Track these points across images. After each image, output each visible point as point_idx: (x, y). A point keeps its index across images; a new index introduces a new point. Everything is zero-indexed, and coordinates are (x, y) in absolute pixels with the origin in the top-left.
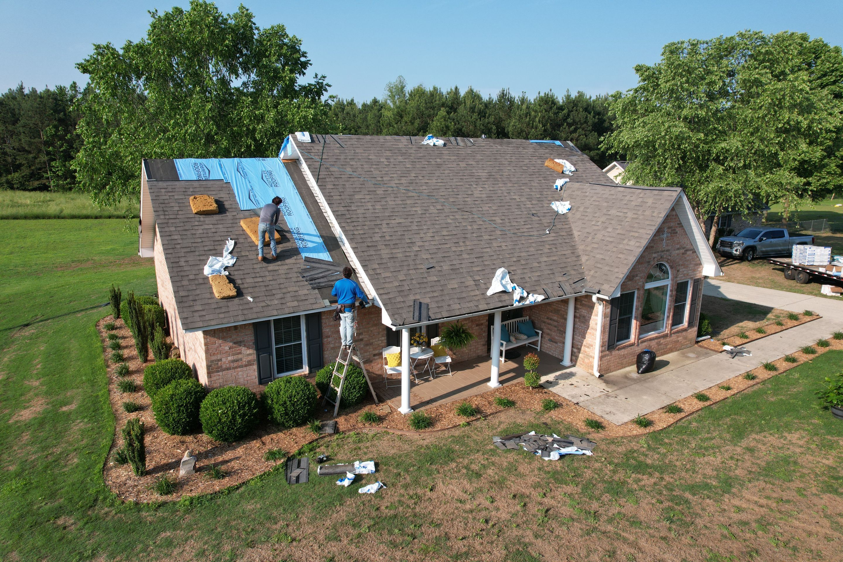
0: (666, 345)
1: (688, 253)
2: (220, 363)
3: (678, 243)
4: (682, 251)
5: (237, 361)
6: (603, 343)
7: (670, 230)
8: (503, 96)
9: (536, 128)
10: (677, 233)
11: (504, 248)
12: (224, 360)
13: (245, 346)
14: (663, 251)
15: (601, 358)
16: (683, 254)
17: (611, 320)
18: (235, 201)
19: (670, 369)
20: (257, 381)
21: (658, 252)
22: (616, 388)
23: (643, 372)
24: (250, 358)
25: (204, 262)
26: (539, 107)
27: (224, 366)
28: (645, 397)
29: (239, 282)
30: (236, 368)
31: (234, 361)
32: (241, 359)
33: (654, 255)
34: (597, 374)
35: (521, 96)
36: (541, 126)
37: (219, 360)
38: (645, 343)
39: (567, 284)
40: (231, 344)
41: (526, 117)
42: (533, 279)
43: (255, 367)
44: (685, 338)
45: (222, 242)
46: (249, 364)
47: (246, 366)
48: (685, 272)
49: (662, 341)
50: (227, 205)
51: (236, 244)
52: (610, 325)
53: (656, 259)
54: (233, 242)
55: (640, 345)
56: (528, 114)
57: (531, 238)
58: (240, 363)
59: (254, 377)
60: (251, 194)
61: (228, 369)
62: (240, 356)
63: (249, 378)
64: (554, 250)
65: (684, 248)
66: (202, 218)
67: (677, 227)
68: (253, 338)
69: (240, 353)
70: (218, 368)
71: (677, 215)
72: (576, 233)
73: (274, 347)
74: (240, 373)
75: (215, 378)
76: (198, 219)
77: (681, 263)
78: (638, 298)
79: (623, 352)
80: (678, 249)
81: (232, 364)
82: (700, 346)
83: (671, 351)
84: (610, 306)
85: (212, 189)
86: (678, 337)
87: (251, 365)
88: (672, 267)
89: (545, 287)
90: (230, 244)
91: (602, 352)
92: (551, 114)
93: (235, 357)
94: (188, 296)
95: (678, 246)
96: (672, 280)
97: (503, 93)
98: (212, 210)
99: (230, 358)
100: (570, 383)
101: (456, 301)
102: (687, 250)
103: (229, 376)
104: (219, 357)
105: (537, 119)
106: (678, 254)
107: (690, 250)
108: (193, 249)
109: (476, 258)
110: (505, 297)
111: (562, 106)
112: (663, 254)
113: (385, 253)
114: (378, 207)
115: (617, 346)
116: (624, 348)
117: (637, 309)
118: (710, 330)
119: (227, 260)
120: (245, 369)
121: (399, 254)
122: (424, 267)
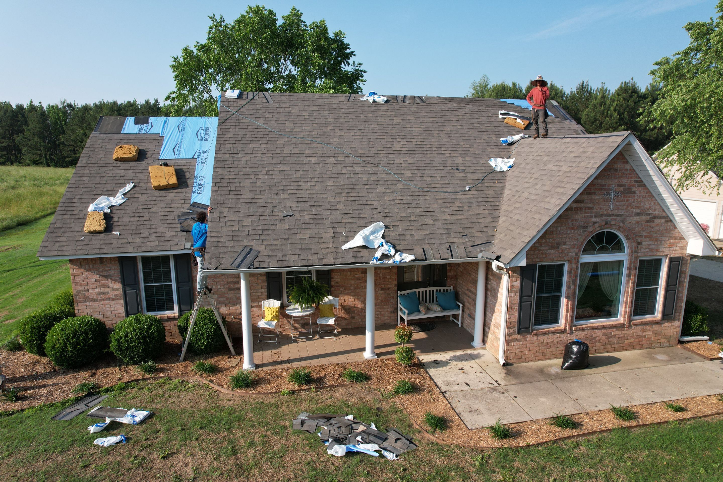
0: (623, 339)
1: (658, 221)
2: (87, 293)
3: (637, 207)
4: (645, 218)
5: (104, 293)
6: (510, 323)
7: (621, 189)
8: (583, 88)
9: (611, 116)
10: (634, 193)
11: (397, 202)
12: (91, 291)
13: (112, 280)
14: (610, 216)
15: (508, 343)
16: (647, 222)
17: (521, 297)
19: (613, 370)
20: (124, 315)
21: (601, 216)
22: (514, 381)
23: (568, 368)
24: (117, 292)
25: (94, 200)
26: (617, 96)
27: (91, 297)
28: (542, 399)
29: (115, 219)
30: (103, 300)
31: (101, 293)
32: (108, 293)
33: (594, 220)
34: (502, 361)
35: (600, 87)
36: (616, 114)
37: (85, 291)
38: (585, 333)
39: (462, 247)
40: (98, 276)
41: (601, 106)
42: (416, 237)
43: (122, 302)
44: (659, 334)
45: (123, 185)
46: (116, 298)
47: (113, 299)
48: (653, 246)
49: (614, 332)
50: (149, 154)
51: (134, 187)
52: (521, 302)
53: (597, 225)
54: (132, 185)
55: (575, 334)
56: (602, 103)
57: (442, 194)
58: (107, 296)
59: (121, 312)
60: (178, 146)
61: (94, 300)
62: (107, 290)
63: (116, 312)
64: (466, 208)
65: (649, 214)
66: (119, 164)
67: (634, 185)
68: (119, 274)
69: (107, 286)
70: (85, 298)
71: (632, 170)
72: (506, 192)
73: (142, 285)
74: (107, 306)
75: (82, 307)
76: (114, 165)
77: (644, 233)
78: (569, 273)
79: (545, 339)
80: (638, 215)
81: (99, 296)
82: (685, 348)
83: (632, 347)
84: (519, 278)
85: (144, 141)
86: (644, 331)
87: (118, 299)
88: (628, 238)
89: (427, 247)
90: (129, 187)
91: (508, 334)
92: (631, 103)
93: (103, 290)
94: (62, 228)
95: (638, 211)
96: (631, 255)
97: (582, 86)
98: (129, 157)
99: (97, 290)
100: (461, 367)
101: (298, 252)
102: (655, 218)
103: (97, 307)
104: (86, 288)
105: (612, 108)
106: (637, 222)
107: (661, 218)
108: (93, 189)
109: (353, 210)
110: (365, 253)
111: (645, 95)
112: (610, 219)
113: (245, 197)
114: (270, 155)
115: (533, 330)
116: (546, 333)
117: (568, 287)
118: (706, 328)
119: (117, 200)
120: (112, 302)
121: (261, 200)
122: (281, 214)
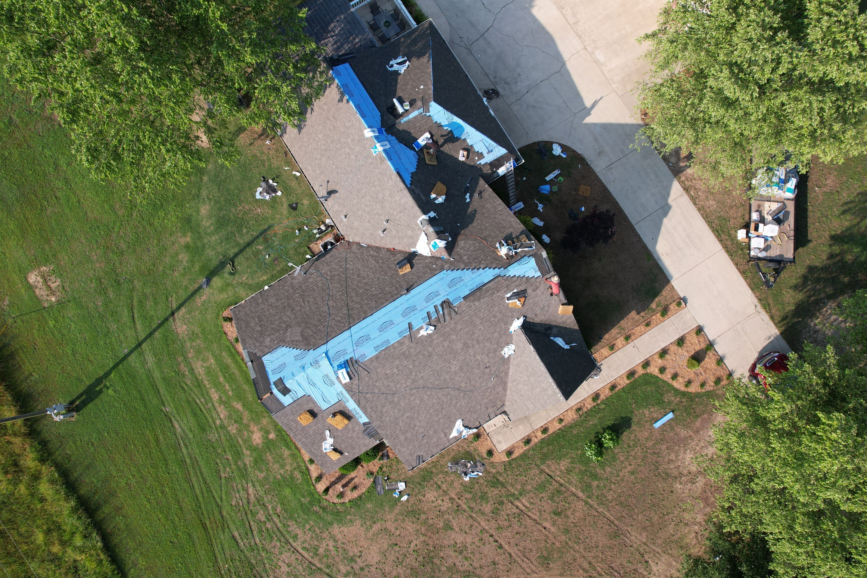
11: (463, 405)
18: (318, 406)
25: (321, 446)
29: (339, 448)
39: (493, 412)
42: (475, 418)
45: (323, 433)
50: (316, 410)
51: (330, 431)
57: (481, 388)
60: (324, 397)
76: (307, 426)
85: (303, 404)
89: (480, 420)
90: (327, 433)
101: (435, 448)
109: (447, 419)
119: (330, 441)
121: (409, 435)
122: (421, 437)
